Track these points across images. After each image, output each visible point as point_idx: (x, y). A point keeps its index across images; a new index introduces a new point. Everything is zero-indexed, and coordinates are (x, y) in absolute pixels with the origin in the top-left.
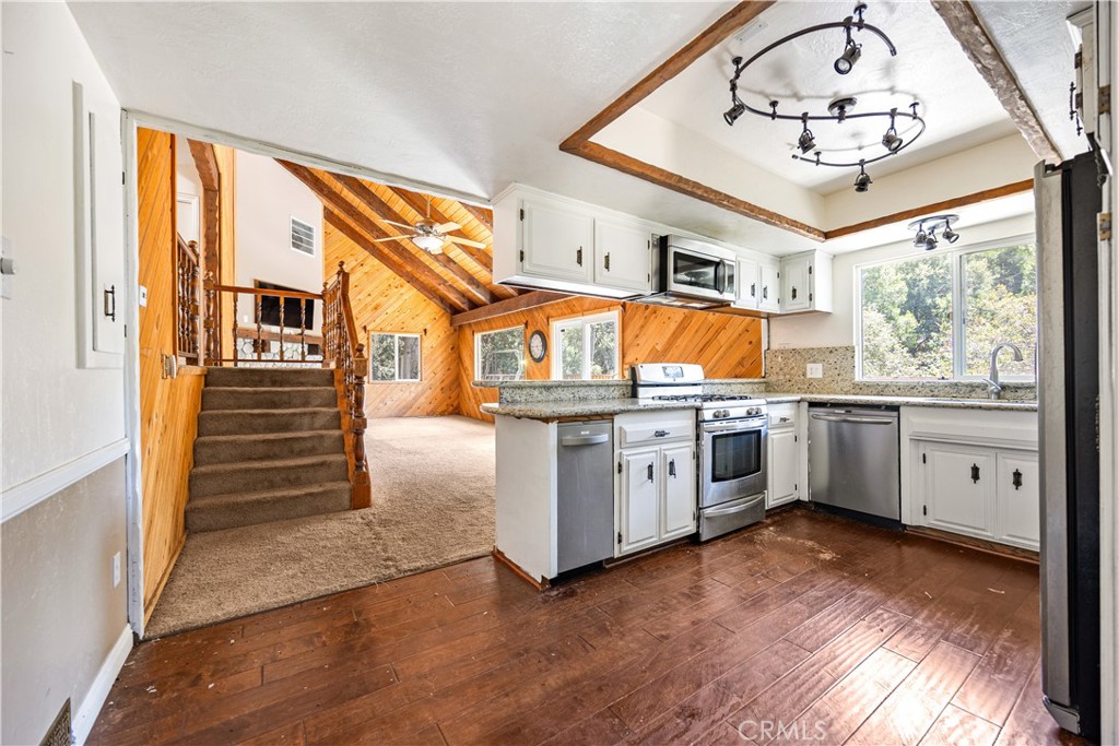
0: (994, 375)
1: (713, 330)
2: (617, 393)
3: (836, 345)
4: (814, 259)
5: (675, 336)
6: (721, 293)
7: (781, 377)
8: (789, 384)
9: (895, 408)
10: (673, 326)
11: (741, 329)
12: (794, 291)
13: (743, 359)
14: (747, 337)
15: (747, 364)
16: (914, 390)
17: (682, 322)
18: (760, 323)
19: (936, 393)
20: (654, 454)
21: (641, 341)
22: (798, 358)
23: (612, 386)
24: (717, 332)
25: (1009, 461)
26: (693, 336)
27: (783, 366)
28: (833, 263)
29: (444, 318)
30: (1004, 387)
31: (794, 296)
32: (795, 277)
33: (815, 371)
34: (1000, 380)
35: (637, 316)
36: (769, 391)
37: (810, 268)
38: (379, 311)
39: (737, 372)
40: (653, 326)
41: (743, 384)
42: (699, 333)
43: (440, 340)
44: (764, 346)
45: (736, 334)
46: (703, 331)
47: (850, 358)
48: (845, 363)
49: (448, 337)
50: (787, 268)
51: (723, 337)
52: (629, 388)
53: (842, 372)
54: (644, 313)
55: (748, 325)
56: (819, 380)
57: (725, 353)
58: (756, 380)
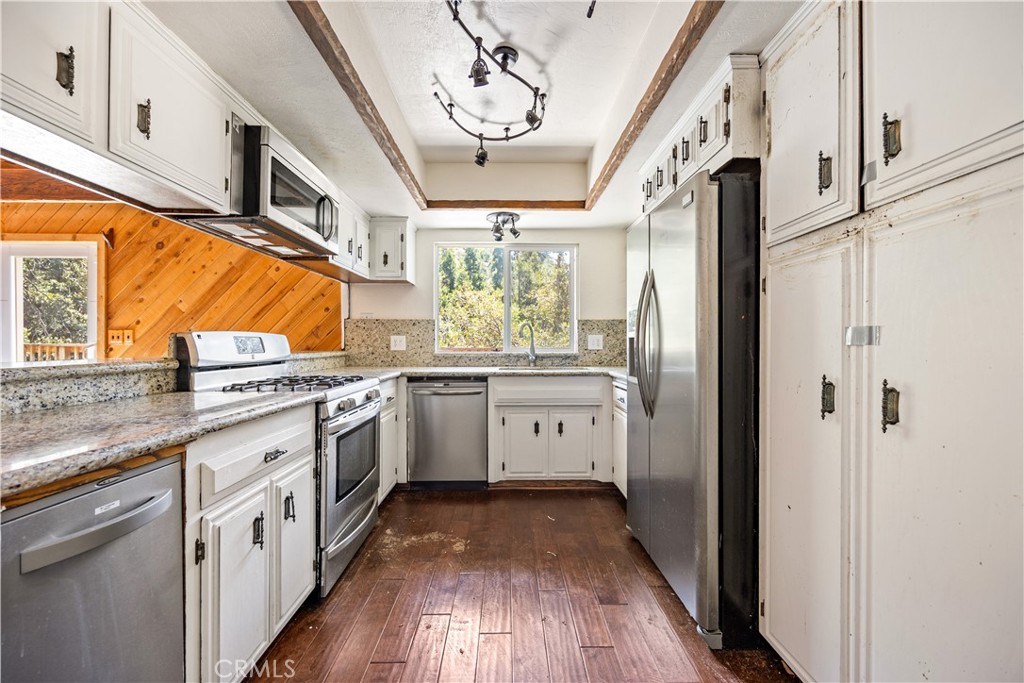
0: (533, 349)
1: (274, 291)
2: (144, 386)
3: (419, 318)
4: (406, 226)
5: (214, 292)
6: (326, 239)
7: (364, 350)
8: (371, 357)
9: (483, 379)
10: (210, 279)
11: (314, 292)
12: (386, 256)
13: (318, 328)
14: (322, 302)
15: (323, 334)
16: (481, 361)
17: (226, 274)
18: (339, 288)
19: (495, 363)
20: (262, 495)
21: (148, 294)
22: (382, 329)
23: (133, 373)
24: (282, 293)
25: (556, 415)
26: (245, 296)
27: (365, 337)
28: (416, 236)
30: (537, 357)
31: (385, 262)
32: (387, 241)
33: (399, 343)
34: (537, 352)
35: (139, 257)
36: (350, 365)
37: (402, 235)
39: (310, 343)
40: (171, 275)
41: (326, 358)
42: (254, 292)
44: (344, 315)
45: (307, 299)
46: (260, 289)
47: (431, 332)
48: (427, 336)
50: (378, 231)
51: (291, 301)
52: (171, 375)
53: (424, 344)
54: (154, 253)
55: (325, 288)
56: (402, 352)
57: (293, 320)
58: (334, 354)
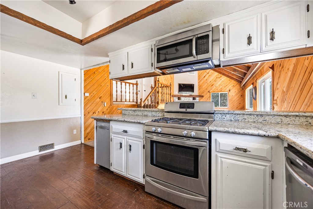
29: (238, 85)
38: (213, 86)
43: (236, 93)
49: (239, 92)
